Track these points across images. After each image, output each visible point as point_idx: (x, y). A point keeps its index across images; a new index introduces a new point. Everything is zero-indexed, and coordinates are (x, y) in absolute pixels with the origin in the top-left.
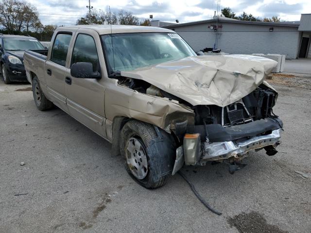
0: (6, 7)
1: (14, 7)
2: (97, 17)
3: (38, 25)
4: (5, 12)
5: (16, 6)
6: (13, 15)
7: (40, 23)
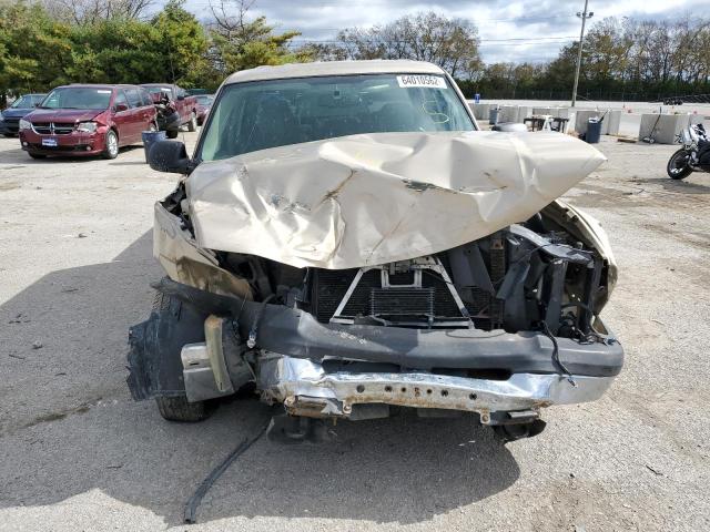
0: (421, 34)
1: (437, 31)
2: (612, 38)
3: (475, 65)
4: (418, 43)
5: (439, 29)
6: (431, 49)
7: (479, 61)
